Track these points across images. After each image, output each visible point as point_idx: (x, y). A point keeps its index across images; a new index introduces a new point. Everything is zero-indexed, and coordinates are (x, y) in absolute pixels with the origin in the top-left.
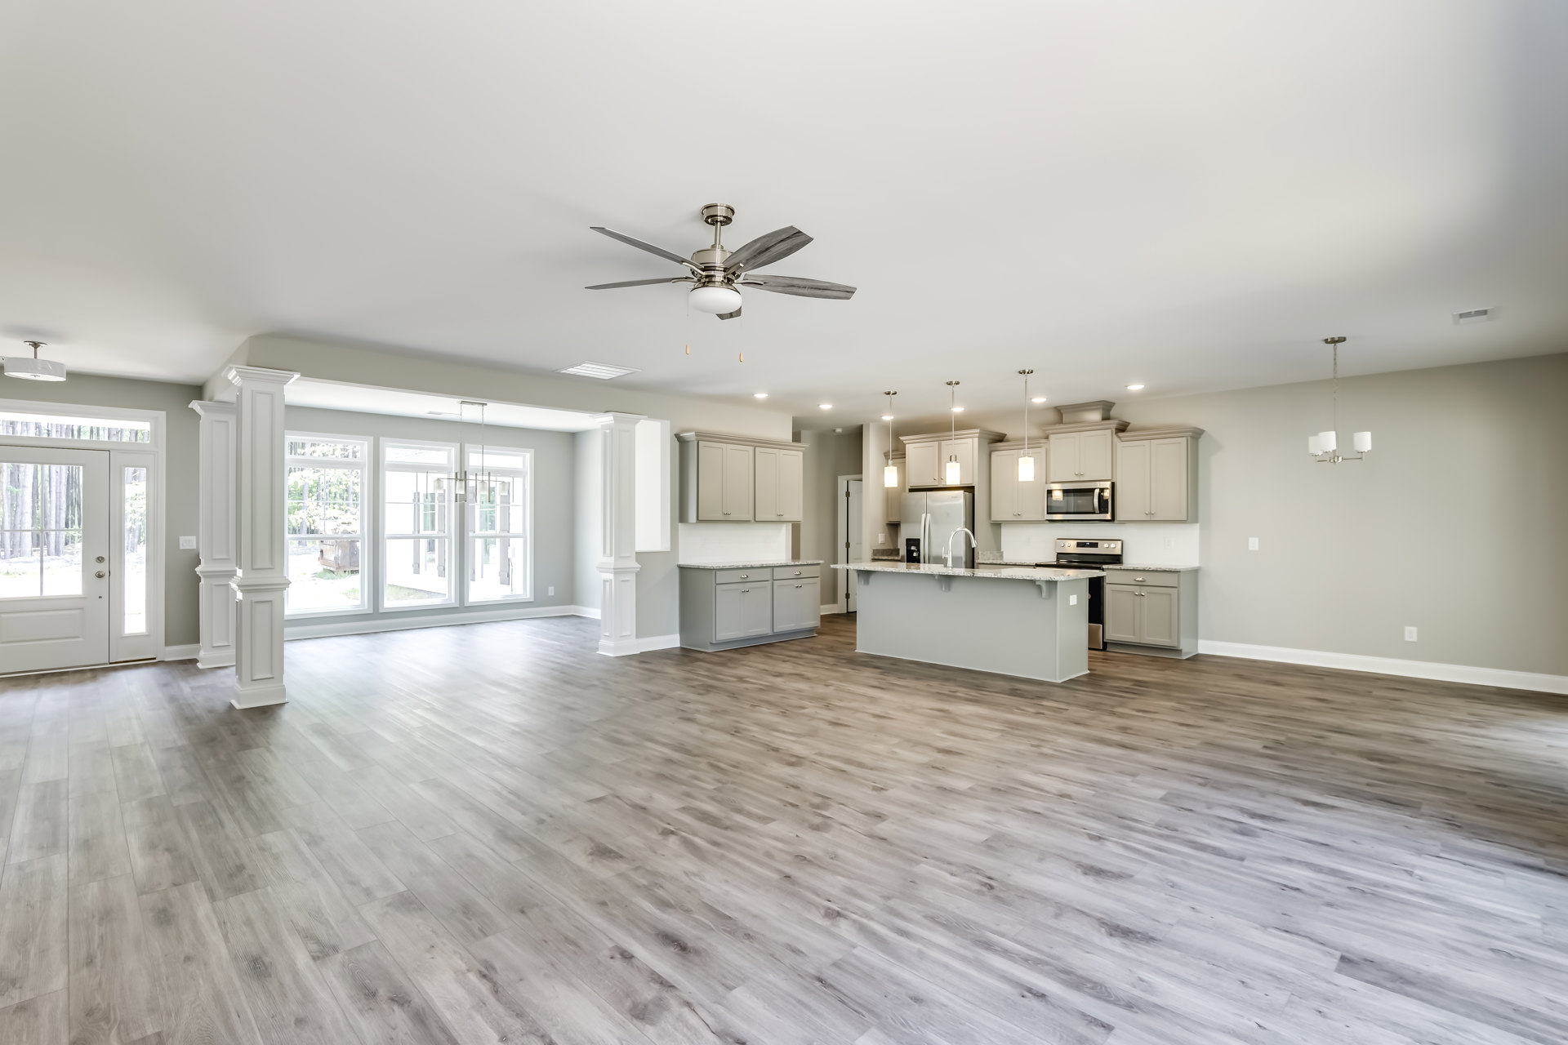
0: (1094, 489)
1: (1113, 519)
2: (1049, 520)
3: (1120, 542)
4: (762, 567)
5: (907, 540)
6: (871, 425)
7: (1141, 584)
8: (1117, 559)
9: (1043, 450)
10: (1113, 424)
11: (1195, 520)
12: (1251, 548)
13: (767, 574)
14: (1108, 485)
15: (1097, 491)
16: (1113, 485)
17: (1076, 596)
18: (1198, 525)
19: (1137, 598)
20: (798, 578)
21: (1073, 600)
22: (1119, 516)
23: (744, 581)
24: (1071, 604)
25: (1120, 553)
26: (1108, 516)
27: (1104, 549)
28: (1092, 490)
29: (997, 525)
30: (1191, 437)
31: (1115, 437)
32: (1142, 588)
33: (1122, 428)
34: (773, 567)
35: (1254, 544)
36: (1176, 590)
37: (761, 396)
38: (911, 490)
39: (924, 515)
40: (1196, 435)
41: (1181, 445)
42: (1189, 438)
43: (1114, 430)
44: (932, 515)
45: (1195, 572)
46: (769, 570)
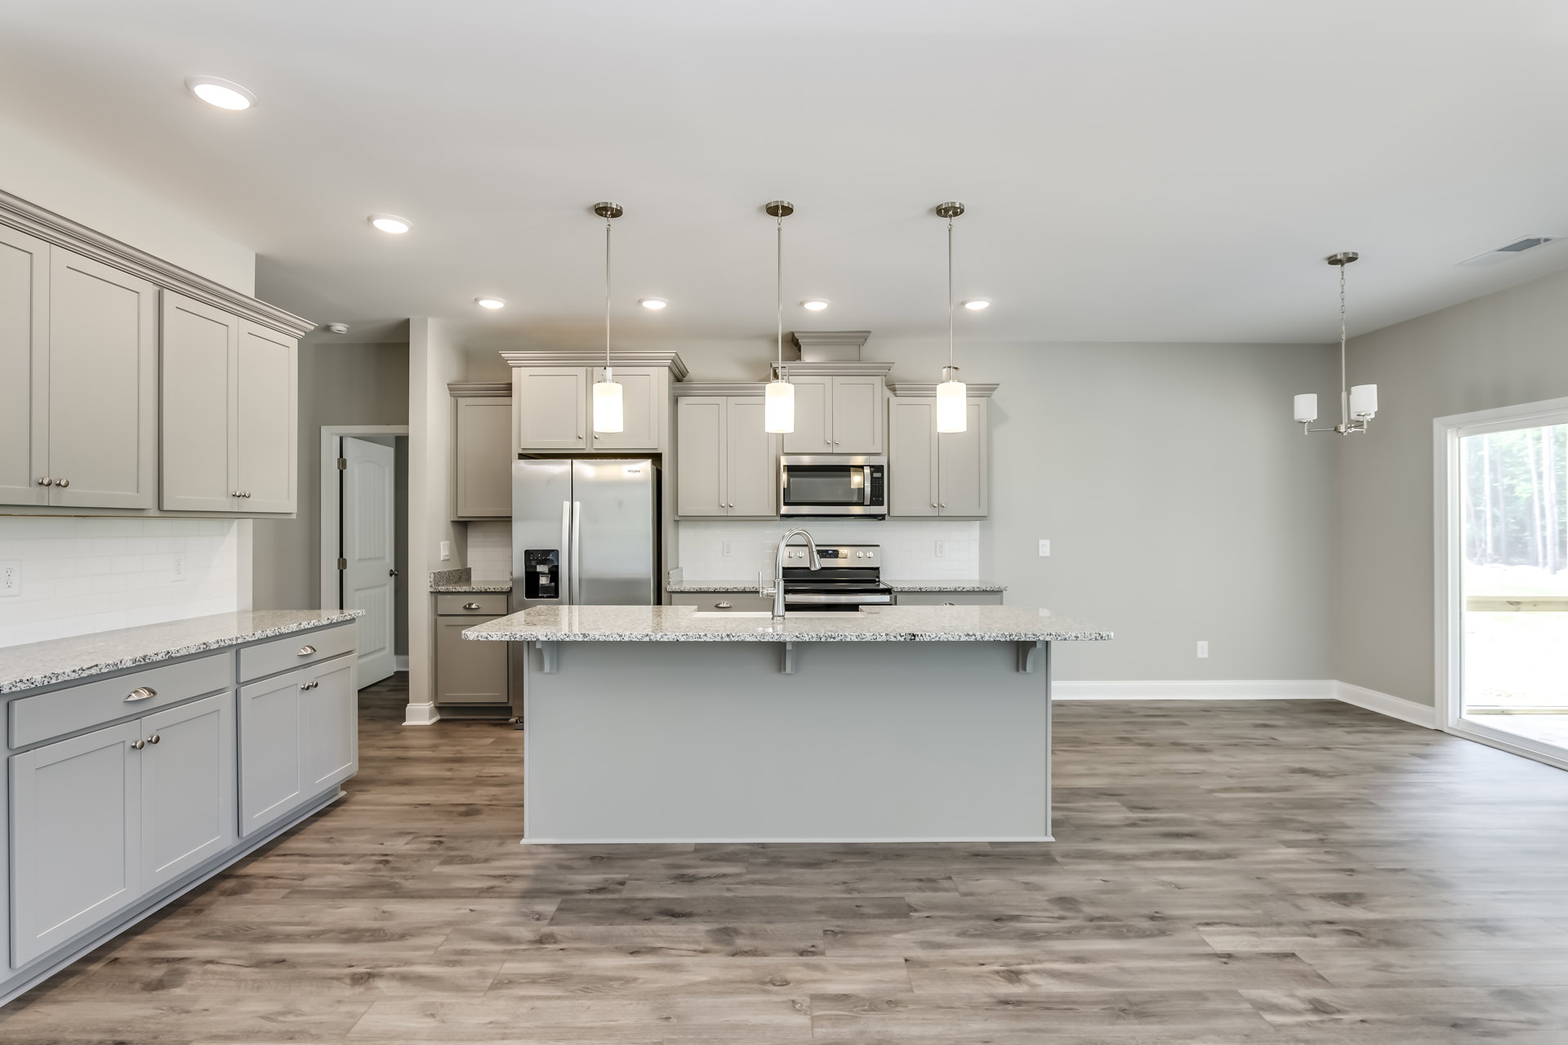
4: (206, 652)
5: (528, 553)
20: (306, 663)
46: (228, 658)
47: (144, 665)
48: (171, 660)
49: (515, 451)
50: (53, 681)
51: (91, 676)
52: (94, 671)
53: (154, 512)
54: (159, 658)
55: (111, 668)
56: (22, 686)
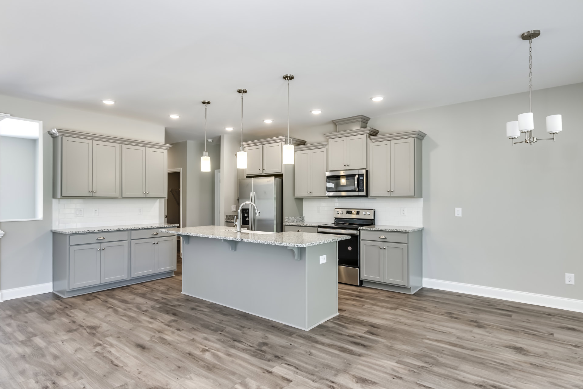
0: (355, 175)
1: (367, 195)
2: (328, 196)
3: (373, 211)
6: (226, 136)
7: (384, 241)
8: (371, 222)
9: (325, 150)
10: (367, 131)
11: (420, 196)
12: (456, 215)
13: (125, 236)
14: (364, 172)
15: (357, 176)
16: (367, 172)
17: (325, 256)
18: (422, 198)
19: (381, 251)
21: (323, 259)
22: (371, 193)
23: (100, 242)
24: (320, 264)
25: (373, 218)
26: (364, 193)
27: (363, 215)
28: (354, 175)
29: (300, 200)
30: (417, 138)
31: (368, 139)
32: (384, 243)
33: (374, 133)
34: (130, 230)
35: (459, 212)
36: (407, 245)
37: (109, 102)
38: (247, 177)
39: (251, 193)
40: (420, 137)
41: (409, 144)
42: (416, 138)
43: (368, 135)
44: (256, 193)
45: (420, 231)
47: (101, 232)
48: (108, 231)
49: (245, 176)
50: (78, 233)
51: (87, 233)
52: (87, 232)
53: (120, 197)
54: (105, 231)
55: (92, 232)
56: (71, 233)
